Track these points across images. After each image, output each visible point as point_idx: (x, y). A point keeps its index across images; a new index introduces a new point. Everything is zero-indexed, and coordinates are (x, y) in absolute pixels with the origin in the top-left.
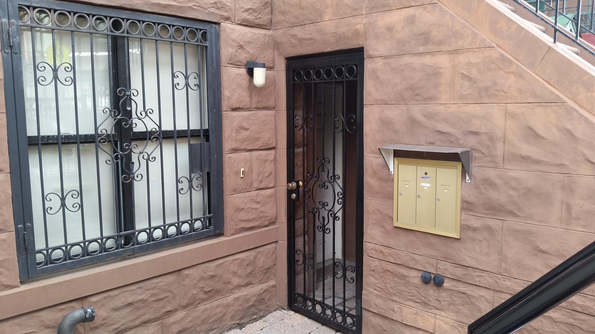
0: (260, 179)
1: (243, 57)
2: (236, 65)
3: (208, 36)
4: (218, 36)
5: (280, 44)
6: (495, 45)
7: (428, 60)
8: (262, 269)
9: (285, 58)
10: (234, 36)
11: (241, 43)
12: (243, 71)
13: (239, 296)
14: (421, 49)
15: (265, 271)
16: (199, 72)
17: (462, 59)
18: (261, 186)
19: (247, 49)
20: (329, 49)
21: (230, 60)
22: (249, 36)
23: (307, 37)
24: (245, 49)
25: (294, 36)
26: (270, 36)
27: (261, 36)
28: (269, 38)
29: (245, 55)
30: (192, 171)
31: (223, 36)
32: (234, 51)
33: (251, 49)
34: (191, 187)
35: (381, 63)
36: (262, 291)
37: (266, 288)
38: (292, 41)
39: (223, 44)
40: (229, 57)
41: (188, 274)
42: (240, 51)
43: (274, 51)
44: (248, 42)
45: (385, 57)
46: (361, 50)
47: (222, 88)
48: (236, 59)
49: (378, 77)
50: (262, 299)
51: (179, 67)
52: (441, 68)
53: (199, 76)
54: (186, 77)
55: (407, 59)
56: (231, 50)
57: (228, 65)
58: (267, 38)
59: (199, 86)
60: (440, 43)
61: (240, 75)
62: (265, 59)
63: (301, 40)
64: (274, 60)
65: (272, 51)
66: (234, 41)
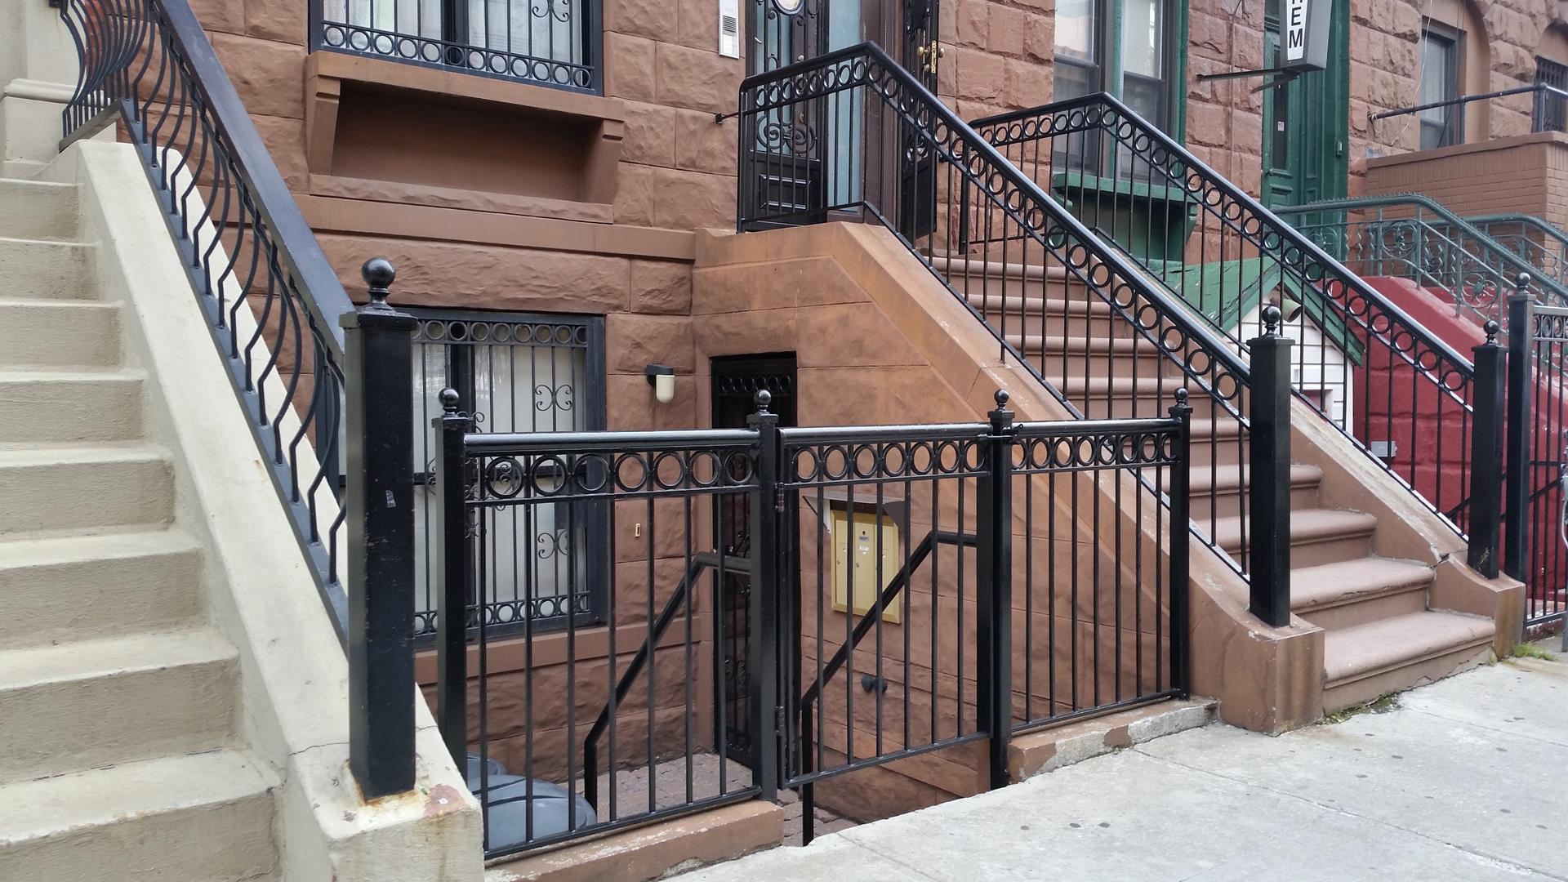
0: (668, 541)
1: (641, 359)
2: (632, 371)
3: (588, 333)
4: (603, 332)
5: (701, 337)
6: (928, 363)
7: (861, 377)
8: (671, 684)
9: (710, 358)
10: (628, 331)
11: (639, 340)
12: (642, 379)
13: (631, 721)
14: (856, 362)
15: (676, 689)
16: (573, 385)
17: (896, 377)
18: (670, 552)
19: (649, 348)
20: (759, 351)
21: (619, 365)
22: (652, 328)
23: (733, 330)
24: (644, 348)
25: (718, 327)
26: (687, 325)
27: (672, 327)
28: (686, 330)
29: (646, 357)
30: (558, 525)
31: (610, 332)
32: (627, 352)
33: (655, 348)
34: (556, 548)
35: (814, 377)
36: (670, 719)
37: (676, 715)
38: (717, 334)
39: (609, 343)
40: (618, 361)
41: (549, 676)
42: (635, 351)
43: (694, 347)
44: (650, 338)
45: (819, 368)
46: (792, 355)
47: (608, 406)
48: (630, 364)
49: (811, 396)
50: (670, 732)
51: (543, 379)
52: (875, 388)
53: (573, 390)
54: (554, 394)
55: (842, 374)
56: (622, 351)
57: (617, 372)
58: (682, 330)
59: (573, 404)
60: (874, 355)
61: (636, 385)
62: (678, 360)
63: (726, 334)
64: (694, 360)
65: (691, 347)
66: (627, 337)
